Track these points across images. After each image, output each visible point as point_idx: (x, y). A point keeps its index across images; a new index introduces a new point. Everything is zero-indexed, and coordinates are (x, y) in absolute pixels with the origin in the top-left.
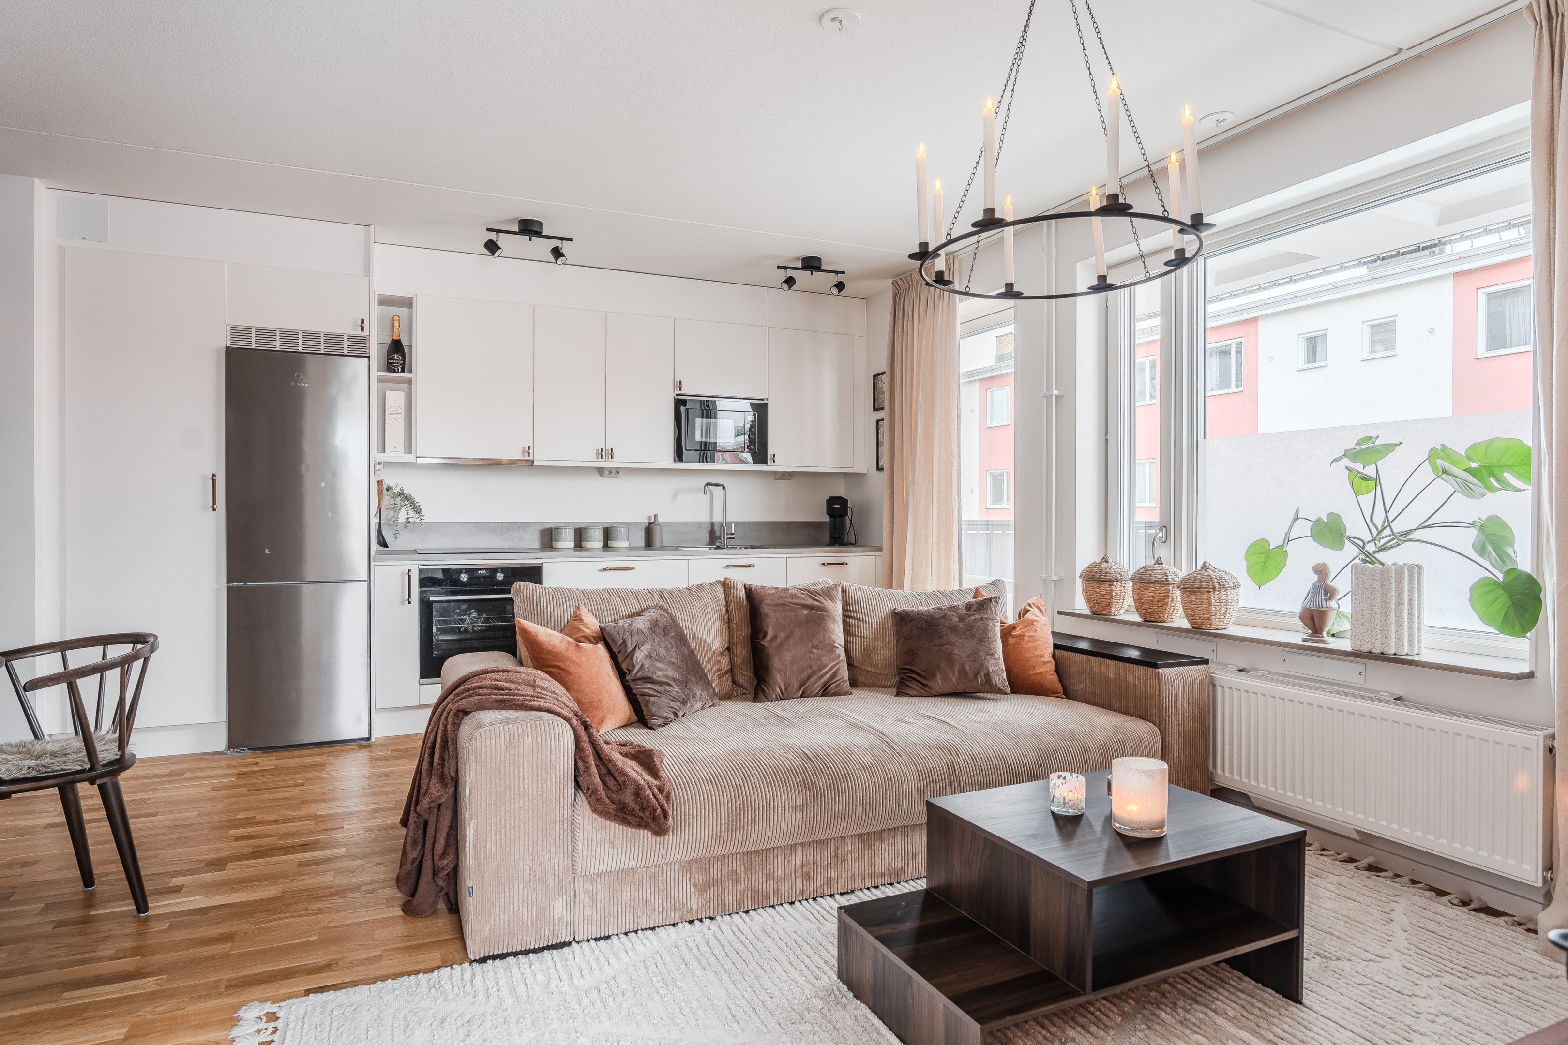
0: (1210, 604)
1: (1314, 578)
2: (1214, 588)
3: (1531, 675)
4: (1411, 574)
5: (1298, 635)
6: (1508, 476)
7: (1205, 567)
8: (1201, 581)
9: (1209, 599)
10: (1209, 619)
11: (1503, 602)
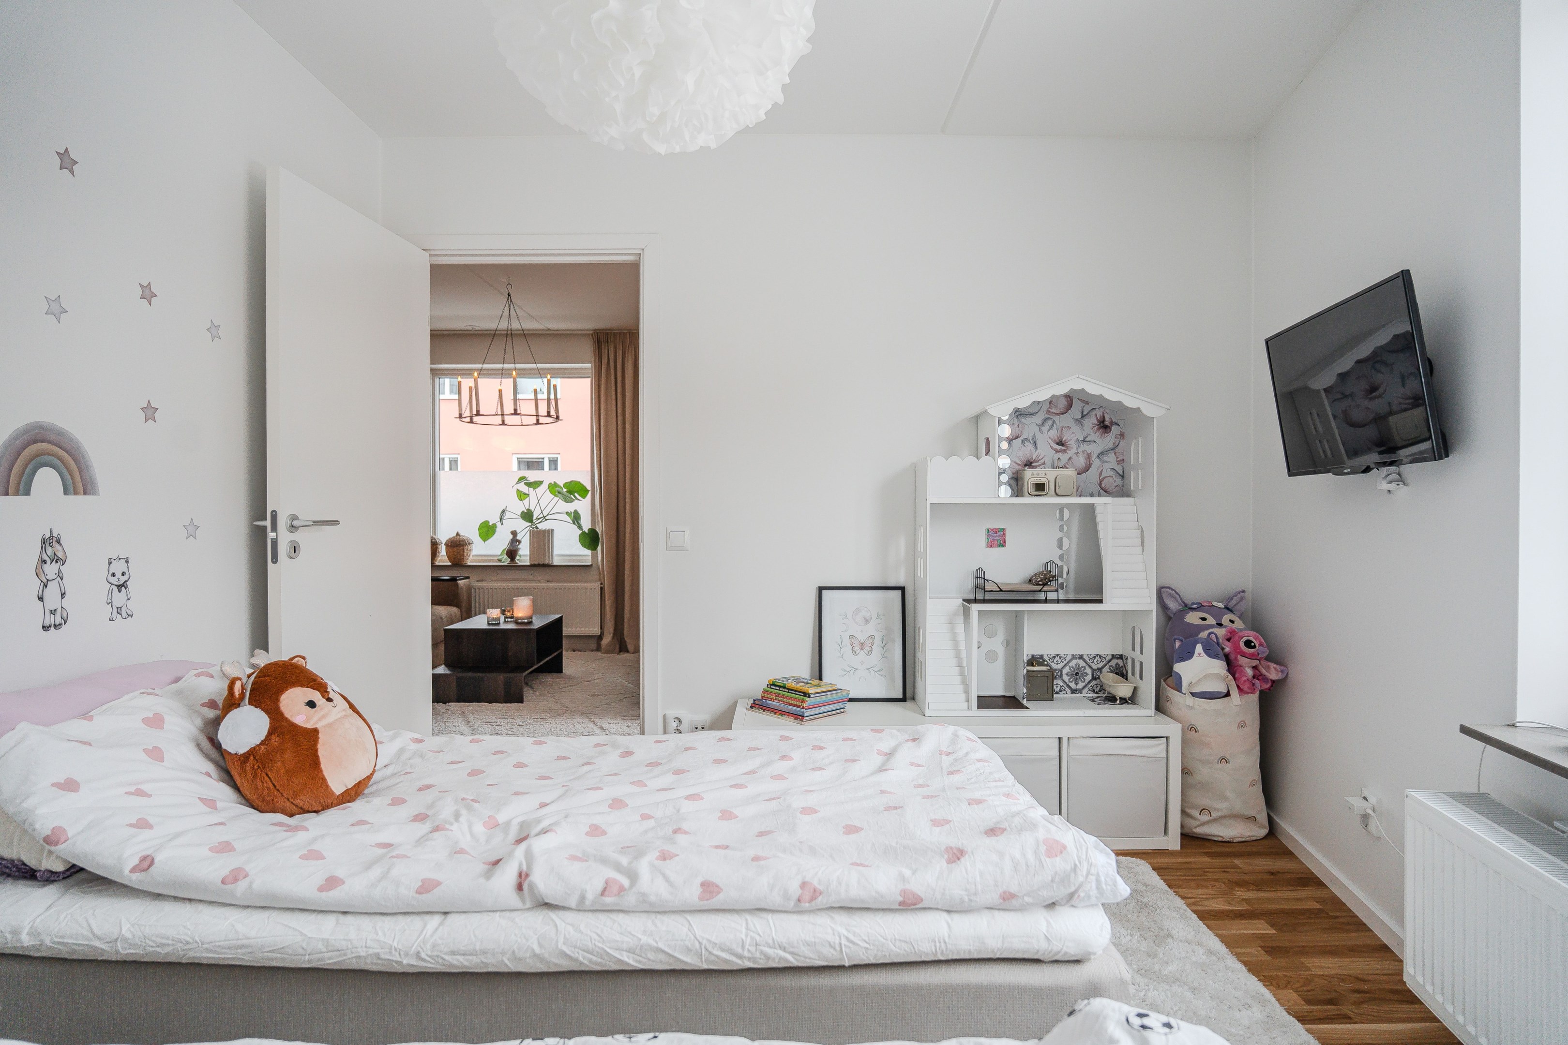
0: (464, 552)
1: (511, 537)
2: (466, 544)
3: (591, 565)
4: (549, 534)
5: (506, 561)
6: (576, 494)
7: (458, 534)
8: (460, 541)
9: (464, 550)
10: (463, 559)
11: (588, 540)
